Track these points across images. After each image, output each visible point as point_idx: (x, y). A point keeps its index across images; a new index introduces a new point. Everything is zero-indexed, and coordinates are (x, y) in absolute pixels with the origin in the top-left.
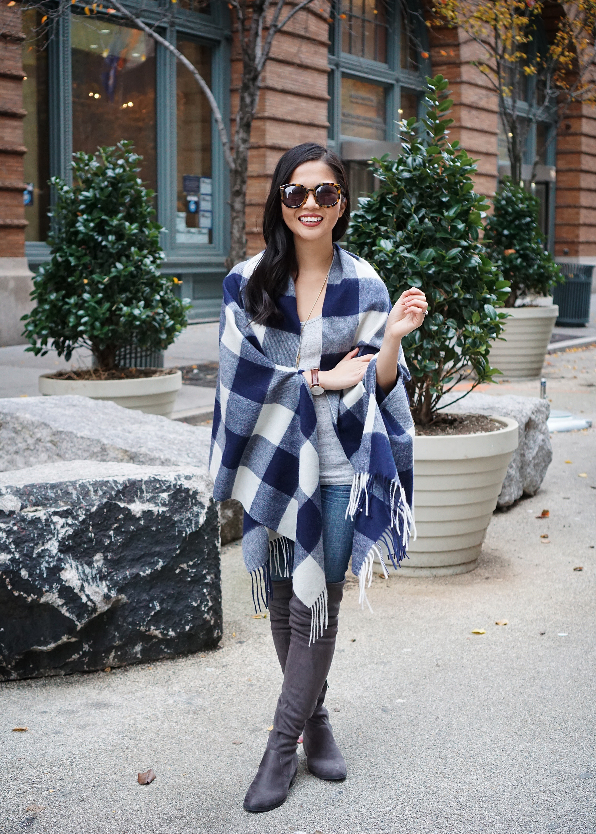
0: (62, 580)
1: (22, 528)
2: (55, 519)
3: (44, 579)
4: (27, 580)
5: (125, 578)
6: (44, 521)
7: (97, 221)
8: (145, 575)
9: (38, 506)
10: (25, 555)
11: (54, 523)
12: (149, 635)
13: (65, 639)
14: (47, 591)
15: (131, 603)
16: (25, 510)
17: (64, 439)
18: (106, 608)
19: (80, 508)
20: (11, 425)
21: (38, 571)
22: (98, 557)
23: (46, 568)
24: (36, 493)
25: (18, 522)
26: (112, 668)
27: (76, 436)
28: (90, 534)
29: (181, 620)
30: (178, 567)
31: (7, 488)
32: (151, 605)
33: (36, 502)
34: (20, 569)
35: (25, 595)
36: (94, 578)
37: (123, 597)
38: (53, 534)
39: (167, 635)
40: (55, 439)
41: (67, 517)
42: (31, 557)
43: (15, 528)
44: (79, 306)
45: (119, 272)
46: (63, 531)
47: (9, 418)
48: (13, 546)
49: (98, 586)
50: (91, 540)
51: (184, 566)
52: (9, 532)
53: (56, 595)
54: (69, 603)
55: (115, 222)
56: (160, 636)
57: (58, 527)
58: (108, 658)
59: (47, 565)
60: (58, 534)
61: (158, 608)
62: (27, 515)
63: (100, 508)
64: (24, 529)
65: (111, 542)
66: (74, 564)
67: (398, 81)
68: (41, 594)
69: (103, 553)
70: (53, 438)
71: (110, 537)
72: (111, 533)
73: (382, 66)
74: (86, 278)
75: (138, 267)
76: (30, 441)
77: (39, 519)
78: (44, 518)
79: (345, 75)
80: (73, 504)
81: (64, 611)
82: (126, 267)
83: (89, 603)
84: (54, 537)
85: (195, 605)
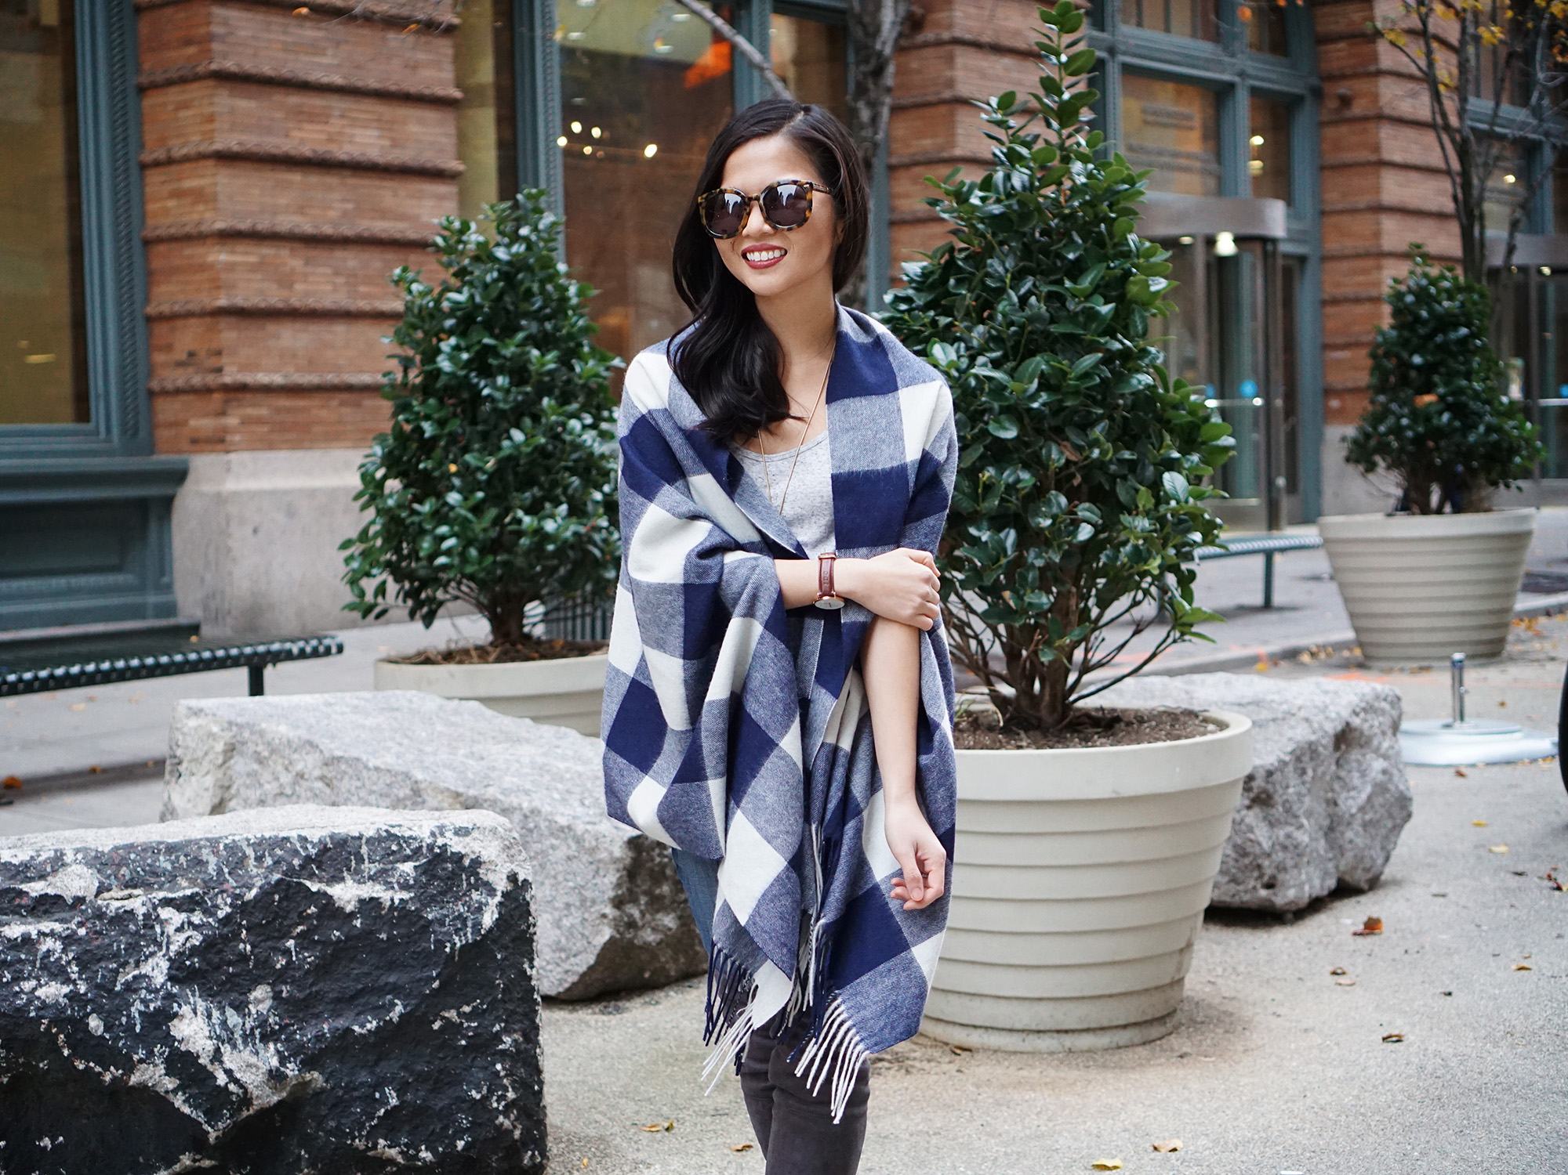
0: (174, 1039)
1: (96, 932)
2: (165, 913)
3: (137, 1037)
4: (102, 1037)
5: (320, 1037)
6: (141, 918)
7: (477, 348)
8: (364, 1031)
9: (135, 887)
10: (98, 987)
11: (162, 923)
12: (375, 1158)
13: (186, 1160)
14: (141, 1061)
15: (333, 1088)
16: (106, 895)
17: (345, 773)
18: (275, 1099)
19: (222, 892)
20: (251, 748)
21: (124, 1020)
22: (261, 992)
23: (140, 1013)
24: (134, 861)
25: (87, 920)
27: (366, 767)
28: (241, 946)
29: (446, 1128)
30: (437, 1016)
31: (77, 851)
32: (377, 1095)
33: (132, 879)
34: (88, 1015)
35: (98, 1069)
36: (247, 1037)
37: (316, 1077)
38: (160, 946)
39: (416, 1157)
40: (330, 773)
41: (192, 911)
42: (110, 991)
43: (82, 932)
44: (440, 515)
45: (517, 447)
46: (180, 938)
47: (246, 734)
48: (75, 969)
49: (257, 1053)
50: (243, 958)
51: (452, 1014)
52: (68, 940)
53: (162, 1069)
54: (189, 1087)
55: (509, 351)
56: (400, 1159)
57: (170, 929)
59: (142, 1008)
60: (168, 944)
61: (394, 1102)
62: (107, 907)
63: (266, 893)
64: (99, 933)
65: (289, 962)
66: (201, 1005)
67: (1242, 74)
68: (130, 1067)
69: (273, 985)
70: (325, 771)
71: (287, 952)
72: (291, 943)
73: (1205, 48)
74: (454, 462)
75: (556, 437)
76: (286, 778)
77: (131, 912)
78: (141, 911)
79: (1128, 70)
80: (208, 885)
81: (179, 1101)
82: (529, 437)
83: (232, 1087)
84: (160, 950)
85: (478, 1097)
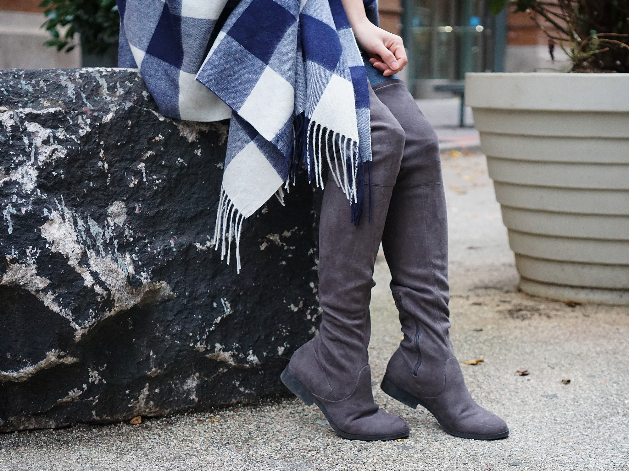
0: (45, 241)
2: (32, 127)
3: (10, 238)
5: (167, 251)
6: (9, 129)
8: (204, 248)
11: (30, 135)
12: (211, 360)
13: (52, 356)
14: (14, 261)
15: (178, 297)
18: (132, 303)
19: (82, 113)
22: (116, 207)
23: (12, 215)
26: (145, 418)
28: (100, 164)
29: (268, 336)
30: (264, 238)
32: (215, 305)
36: (108, 245)
37: (165, 287)
38: (28, 155)
39: (244, 360)
41: (56, 128)
46: (48, 150)
49: (116, 261)
50: (102, 174)
51: (275, 238)
53: (33, 270)
54: (59, 286)
56: (232, 362)
57: (38, 141)
58: (137, 399)
59: (14, 212)
60: (36, 154)
61: (228, 311)
63: (122, 116)
65: (141, 182)
66: (68, 214)
69: (127, 202)
71: (138, 173)
72: (142, 166)
78: (9, 123)
80: (68, 103)
81: (48, 300)
83: (98, 289)
84: (29, 160)
85: (296, 310)
